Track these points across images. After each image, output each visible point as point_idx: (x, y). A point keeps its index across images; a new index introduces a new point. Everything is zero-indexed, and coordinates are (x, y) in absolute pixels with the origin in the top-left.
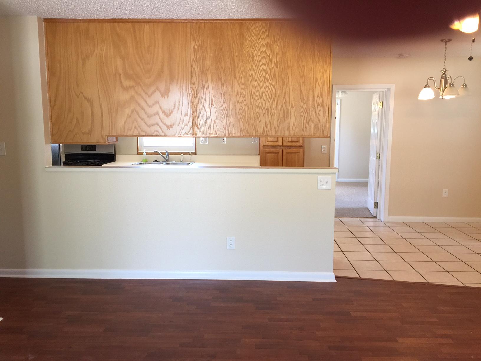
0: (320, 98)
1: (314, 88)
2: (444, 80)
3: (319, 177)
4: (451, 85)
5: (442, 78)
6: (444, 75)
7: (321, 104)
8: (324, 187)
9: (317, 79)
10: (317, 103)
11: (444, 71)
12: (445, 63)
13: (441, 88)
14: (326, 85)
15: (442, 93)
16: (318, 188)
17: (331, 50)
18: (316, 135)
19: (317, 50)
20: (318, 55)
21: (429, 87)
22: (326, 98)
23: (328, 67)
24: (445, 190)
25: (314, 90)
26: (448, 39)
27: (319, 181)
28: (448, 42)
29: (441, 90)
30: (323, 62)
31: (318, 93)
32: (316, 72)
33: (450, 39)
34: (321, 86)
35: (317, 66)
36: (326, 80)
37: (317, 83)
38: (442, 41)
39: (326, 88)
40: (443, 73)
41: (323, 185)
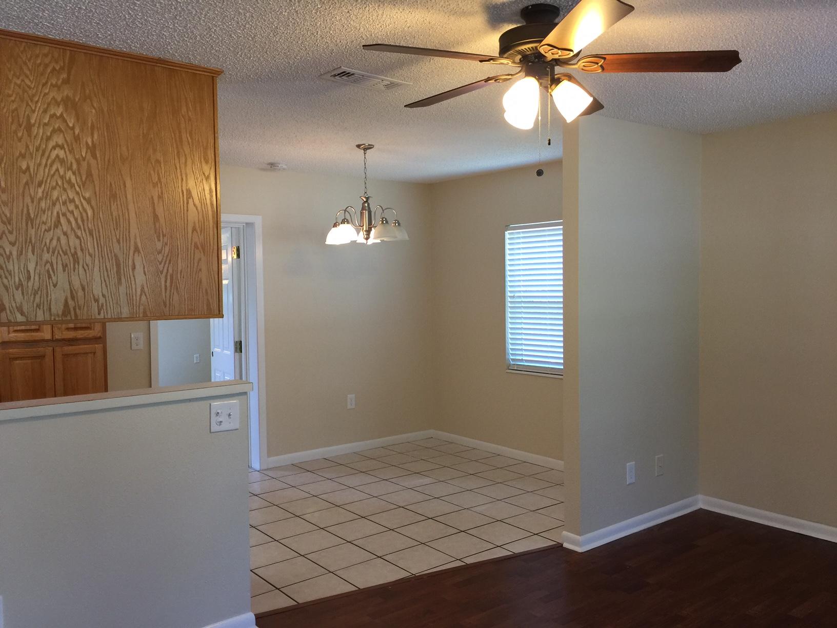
0: (199, 233)
1: (185, 212)
2: (367, 212)
3: (212, 404)
4: (384, 222)
5: (363, 208)
6: (366, 205)
7: (202, 246)
8: (226, 426)
9: (190, 190)
10: (193, 243)
11: (365, 198)
12: (365, 183)
13: (363, 226)
14: (210, 208)
15: (365, 233)
16: (212, 431)
17: (216, 135)
18: (193, 314)
19: (186, 131)
20: (188, 142)
21: (348, 223)
22: (211, 233)
23: (211, 168)
24: (351, 396)
25: (185, 215)
26: (369, 145)
27: (213, 415)
28: (368, 150)
29: (365, 229)
30: (200, 158)
31: (194, 223)
32: (186, 177)
33: (372, 145)
34: (199, 208)
35: (188, 163)
36: (208, 196)
37: (191, 201)
38: (359, 146)
39: (210, 212)
40: (365, 200)
41: (221, 422)
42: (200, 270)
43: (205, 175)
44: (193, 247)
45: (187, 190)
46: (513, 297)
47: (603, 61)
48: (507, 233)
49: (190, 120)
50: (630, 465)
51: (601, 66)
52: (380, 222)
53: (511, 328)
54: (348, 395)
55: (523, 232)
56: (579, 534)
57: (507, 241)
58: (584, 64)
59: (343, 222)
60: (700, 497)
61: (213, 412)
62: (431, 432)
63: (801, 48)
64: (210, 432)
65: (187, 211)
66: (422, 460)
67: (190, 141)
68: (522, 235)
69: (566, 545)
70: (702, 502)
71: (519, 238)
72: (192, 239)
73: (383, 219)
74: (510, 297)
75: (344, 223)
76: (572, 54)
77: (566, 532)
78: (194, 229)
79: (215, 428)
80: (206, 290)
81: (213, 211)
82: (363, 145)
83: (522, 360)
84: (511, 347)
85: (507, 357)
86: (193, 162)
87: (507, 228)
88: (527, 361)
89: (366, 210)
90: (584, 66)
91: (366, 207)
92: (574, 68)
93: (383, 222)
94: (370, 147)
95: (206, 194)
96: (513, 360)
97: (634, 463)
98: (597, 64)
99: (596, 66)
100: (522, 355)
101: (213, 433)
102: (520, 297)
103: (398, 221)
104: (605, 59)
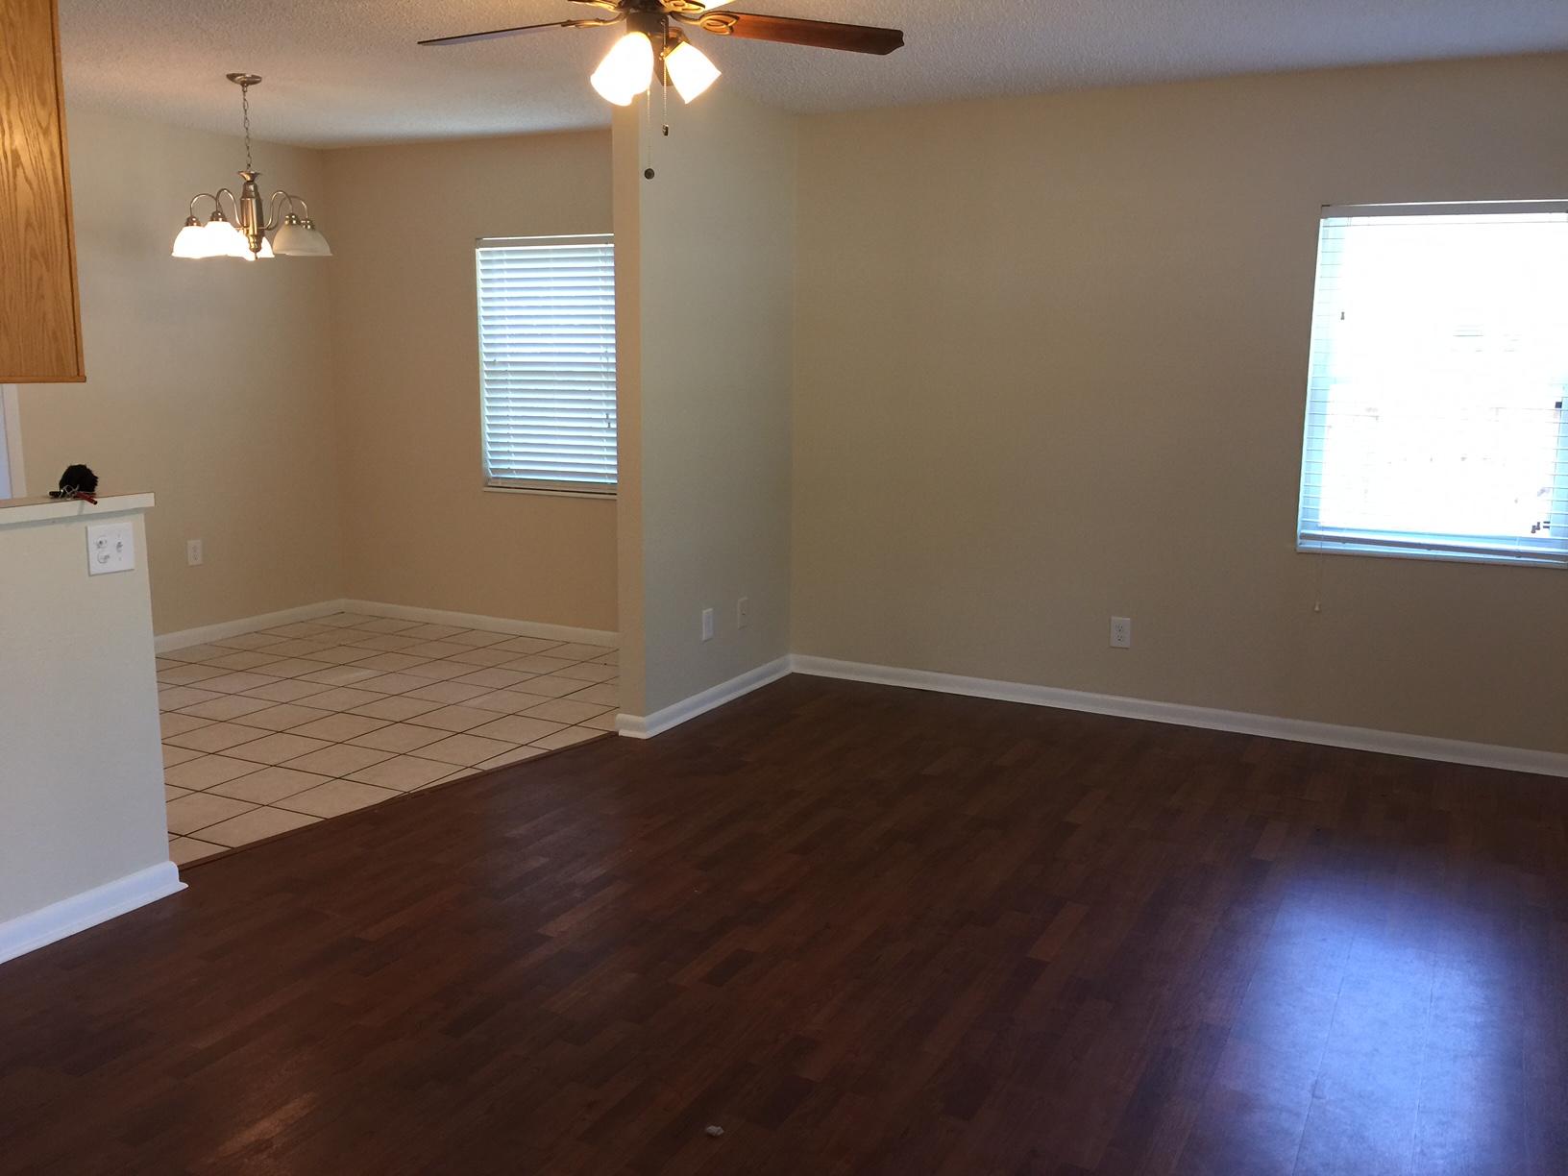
0: (37, 230)
1: (12, 191)
2: (254, 201)
3: (89, 529)
4: (294, 222)
5: (246, 194)
6: (252, 187)
7: (43, 254)
8: (113, 565)
9: (17, 153)
10: (28, 251)
11: (249, 174)
12: (248, 148)
13: (248, 226)
14: (52, 185)
15: (252, 240)
16: (92, 573)
17: (57, 55)
18: (35, 373)
19: (6, 45)
20: (11, 65)
21: (224, 220)
22: (58, 234)
23: (50, 114)
24: (194, 544)
25: (12, 196)
26: (253, 76)
27: (92, 547)
28: (250, 86)
29: (251, 232)
30: (31, 95)
31: (28, 212)
32: (10, 128)
33: (258, 77)
34: (35, 186)
35: (12, 103)
36: (48, 165)
37: (20, 172)
38: (232, 77)
39: (54, 195)
40: (249, 179)
41: (107, 557)
42: (43, 297)
43: (41, 128)
44: (28, 257)
45: (12, 151)
46: (493, 363)
47: (734, 21)
48: (478, 251)
49: (11, 24)
50: (707, 612)
51: (731, 28)
52: (287, 222)
53: (490, 417)
54: (189, 542)
55: (508, 252)
56: (643, 715)
57: (480, 266)
58: (709, 22)
59: (214, 217)
60: (791, 657)
61: (93, 541)
62: (342, 603)
63: (958, 19)
64: (90, 575)
65: (15, 189)
66: (340, 645)
67: (13, 62)
68: (506, 257)
69: (622, 733)
70: (795, 663)
71: (501, 261)
72: (26, 243)
73: (290, 217)
74: (487, 363)
75: (217, 220)
76: (702, 10)
77: (622, 715)
78: (28, 224)
79: (96, 567)
80: (54, 333)
81: (57, 192)
82: (241, 75)
83: (510, 471)
84: (490, 448)
85: (484, 465)
86: (21, 103)
87: (478, 242)
88: (519, 471)
89: (251, 197)
90: (708, 24)
91: (250, 191)
92: (696, 26)
93: (291, 222)
94: (254, 81)
95: (45, 161)
96: (494, 470)
97: (710, 610)
98: (727, 23)
99: (724, 26)
100: (509, 461)
101: (93, 575)
102: (504, 363)
103: (311, 222)
104: (737, 18)
